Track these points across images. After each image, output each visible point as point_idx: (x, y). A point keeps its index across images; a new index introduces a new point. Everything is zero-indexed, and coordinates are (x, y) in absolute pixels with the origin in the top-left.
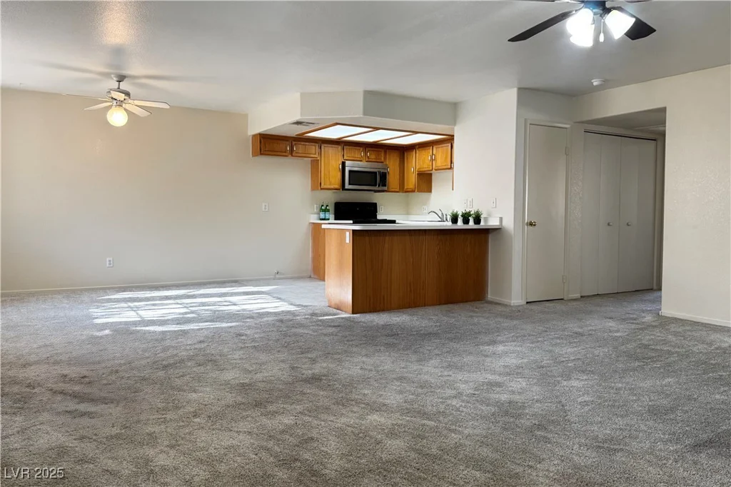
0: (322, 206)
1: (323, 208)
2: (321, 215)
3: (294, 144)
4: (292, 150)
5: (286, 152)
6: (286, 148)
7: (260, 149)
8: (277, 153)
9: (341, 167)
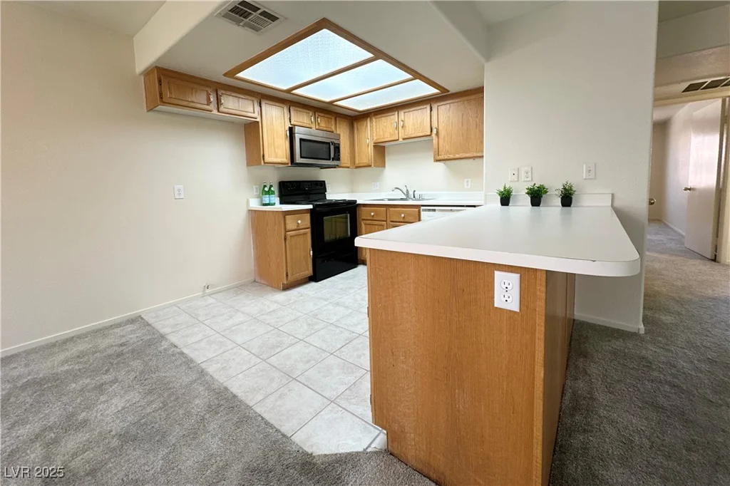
0: (265, 186)
1: (266, 189)
2: (264, 199)
3: (220, 93)
4: (219, 103)
5: (208, 105)
6: (208, 99)
7: (161, 94)
8: (192, 104)
9: (288, 134)
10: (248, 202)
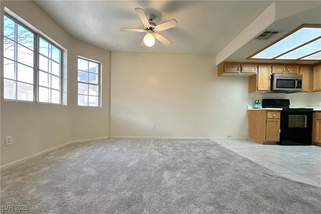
1: (257, 102)
2: (255, 106)
3: (242, 66)
4: (241, 69)
5: (238, 71)
6: (238, 69)
7: (224, 70)
8: (233, 72)
9: (270, 78)
10: (248, 107)
